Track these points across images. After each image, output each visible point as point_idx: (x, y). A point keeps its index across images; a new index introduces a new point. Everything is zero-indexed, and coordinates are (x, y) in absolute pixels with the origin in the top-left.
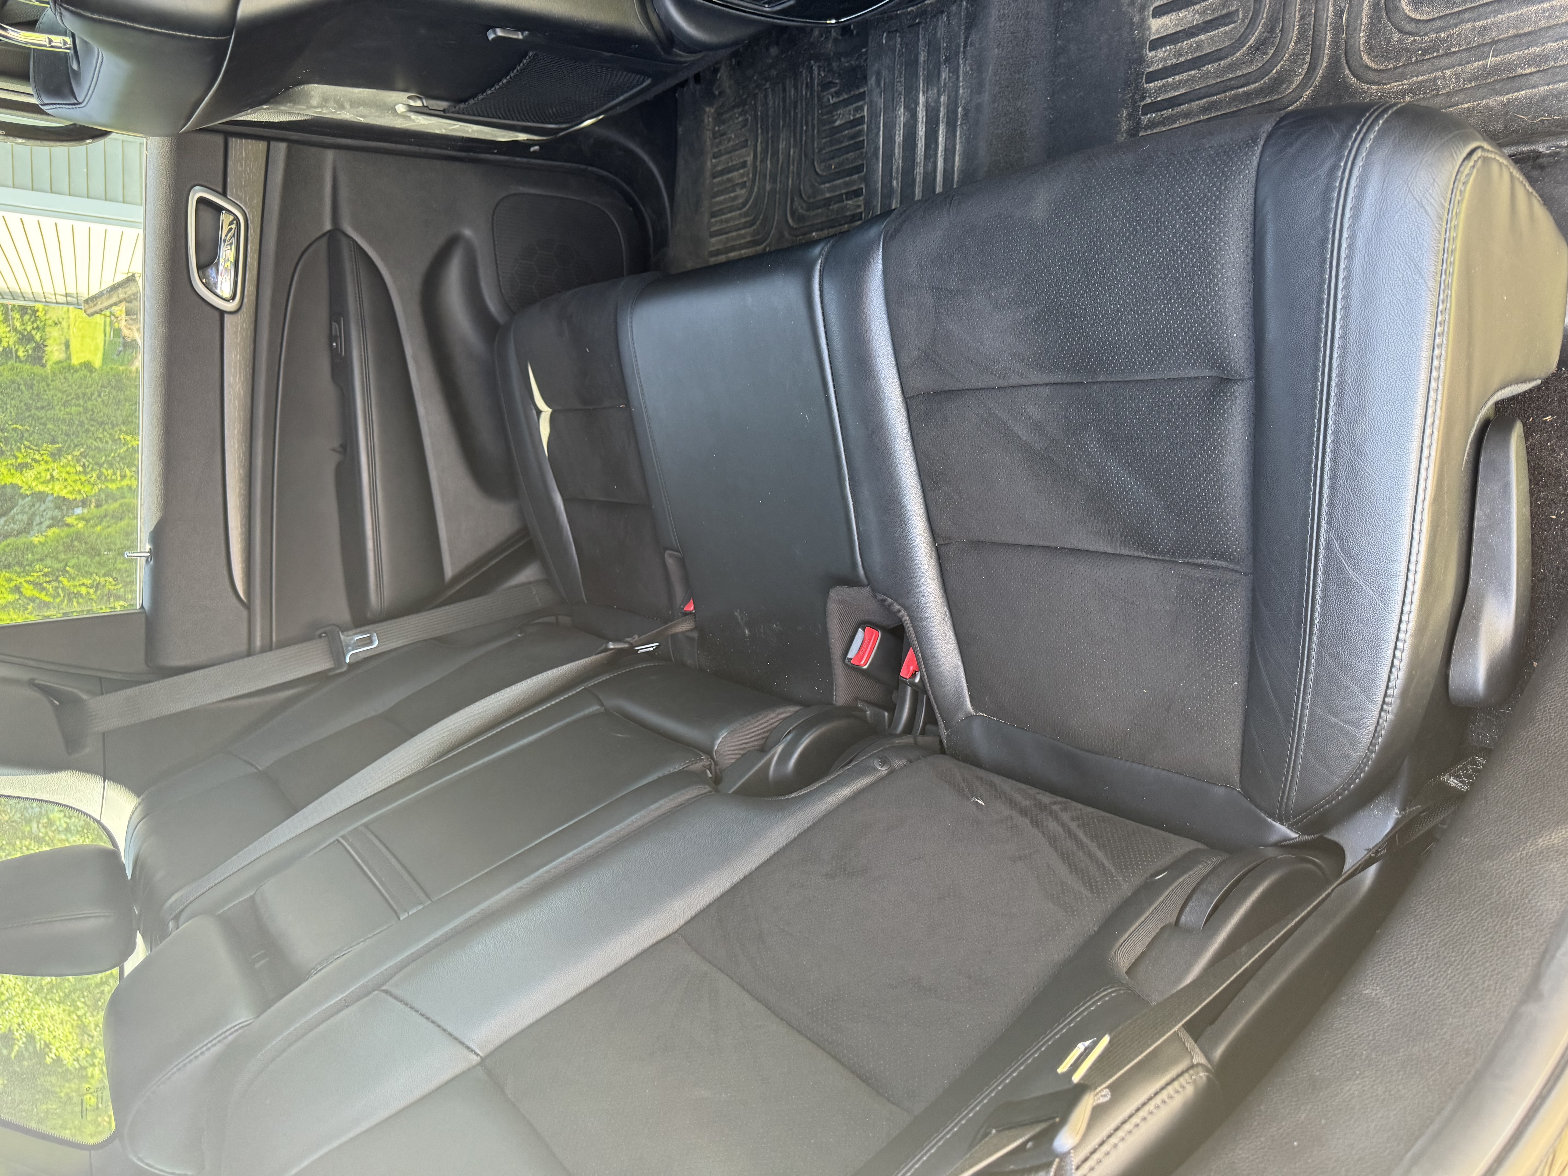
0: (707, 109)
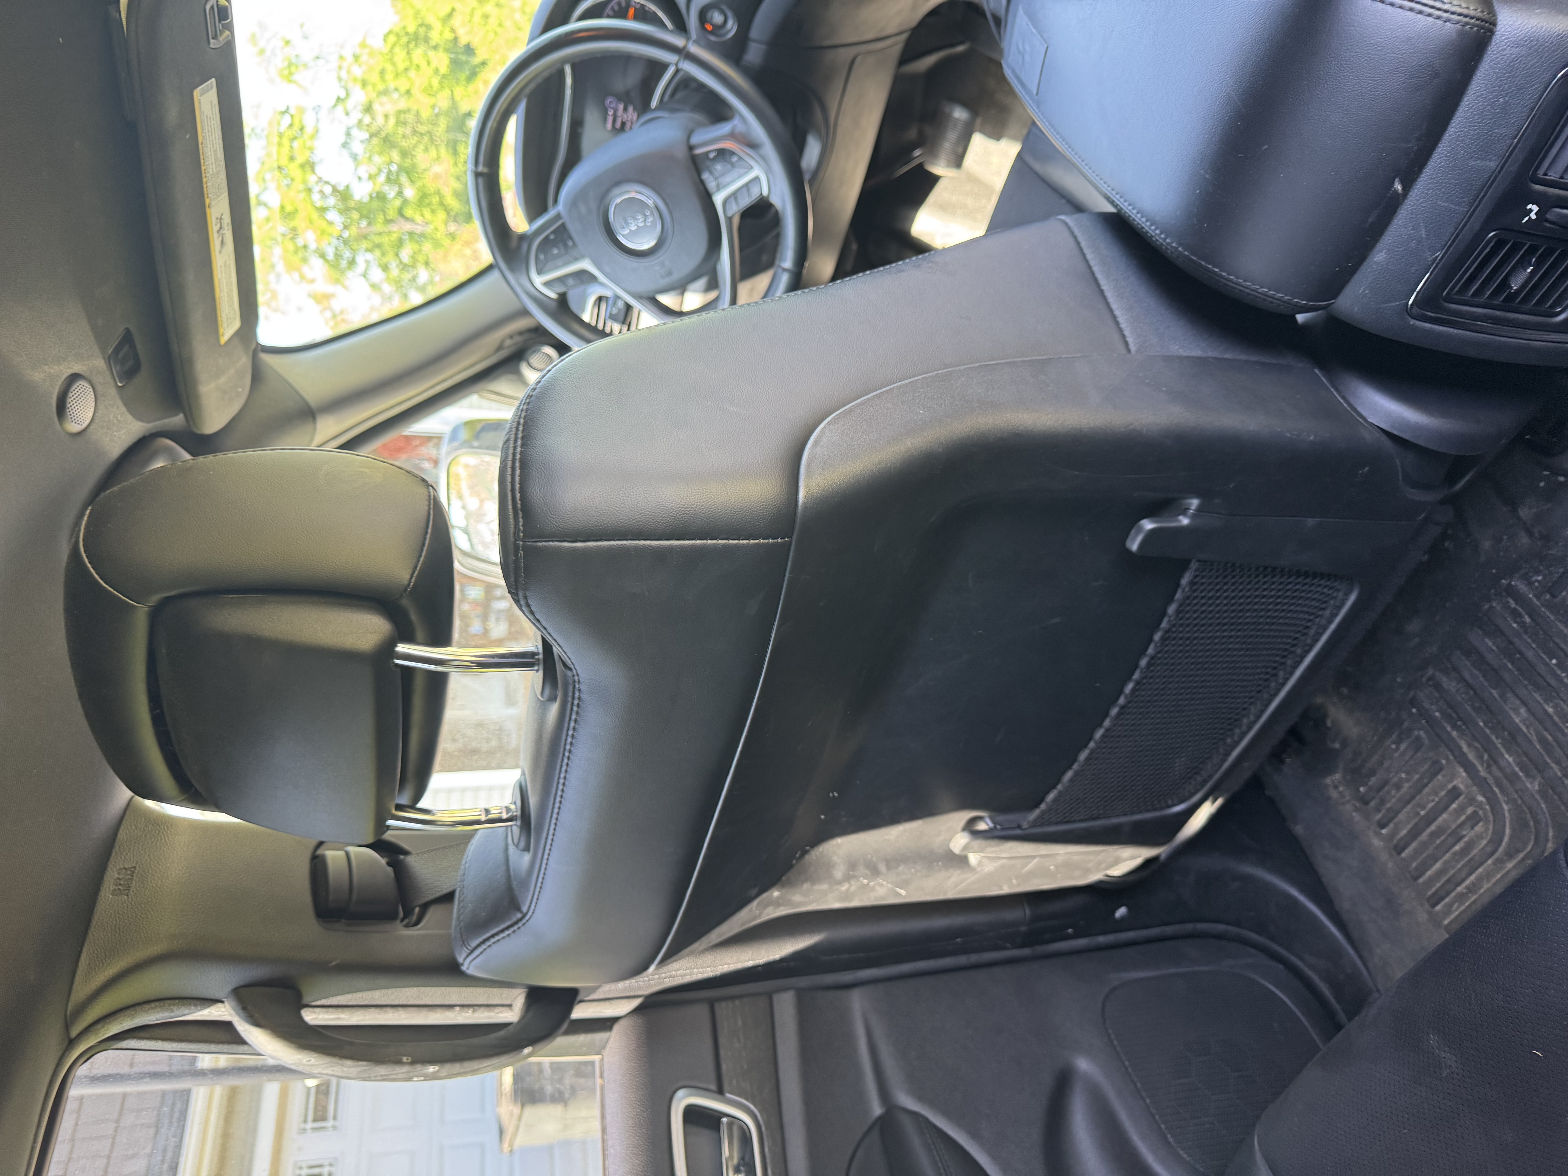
0: (1328, 781)
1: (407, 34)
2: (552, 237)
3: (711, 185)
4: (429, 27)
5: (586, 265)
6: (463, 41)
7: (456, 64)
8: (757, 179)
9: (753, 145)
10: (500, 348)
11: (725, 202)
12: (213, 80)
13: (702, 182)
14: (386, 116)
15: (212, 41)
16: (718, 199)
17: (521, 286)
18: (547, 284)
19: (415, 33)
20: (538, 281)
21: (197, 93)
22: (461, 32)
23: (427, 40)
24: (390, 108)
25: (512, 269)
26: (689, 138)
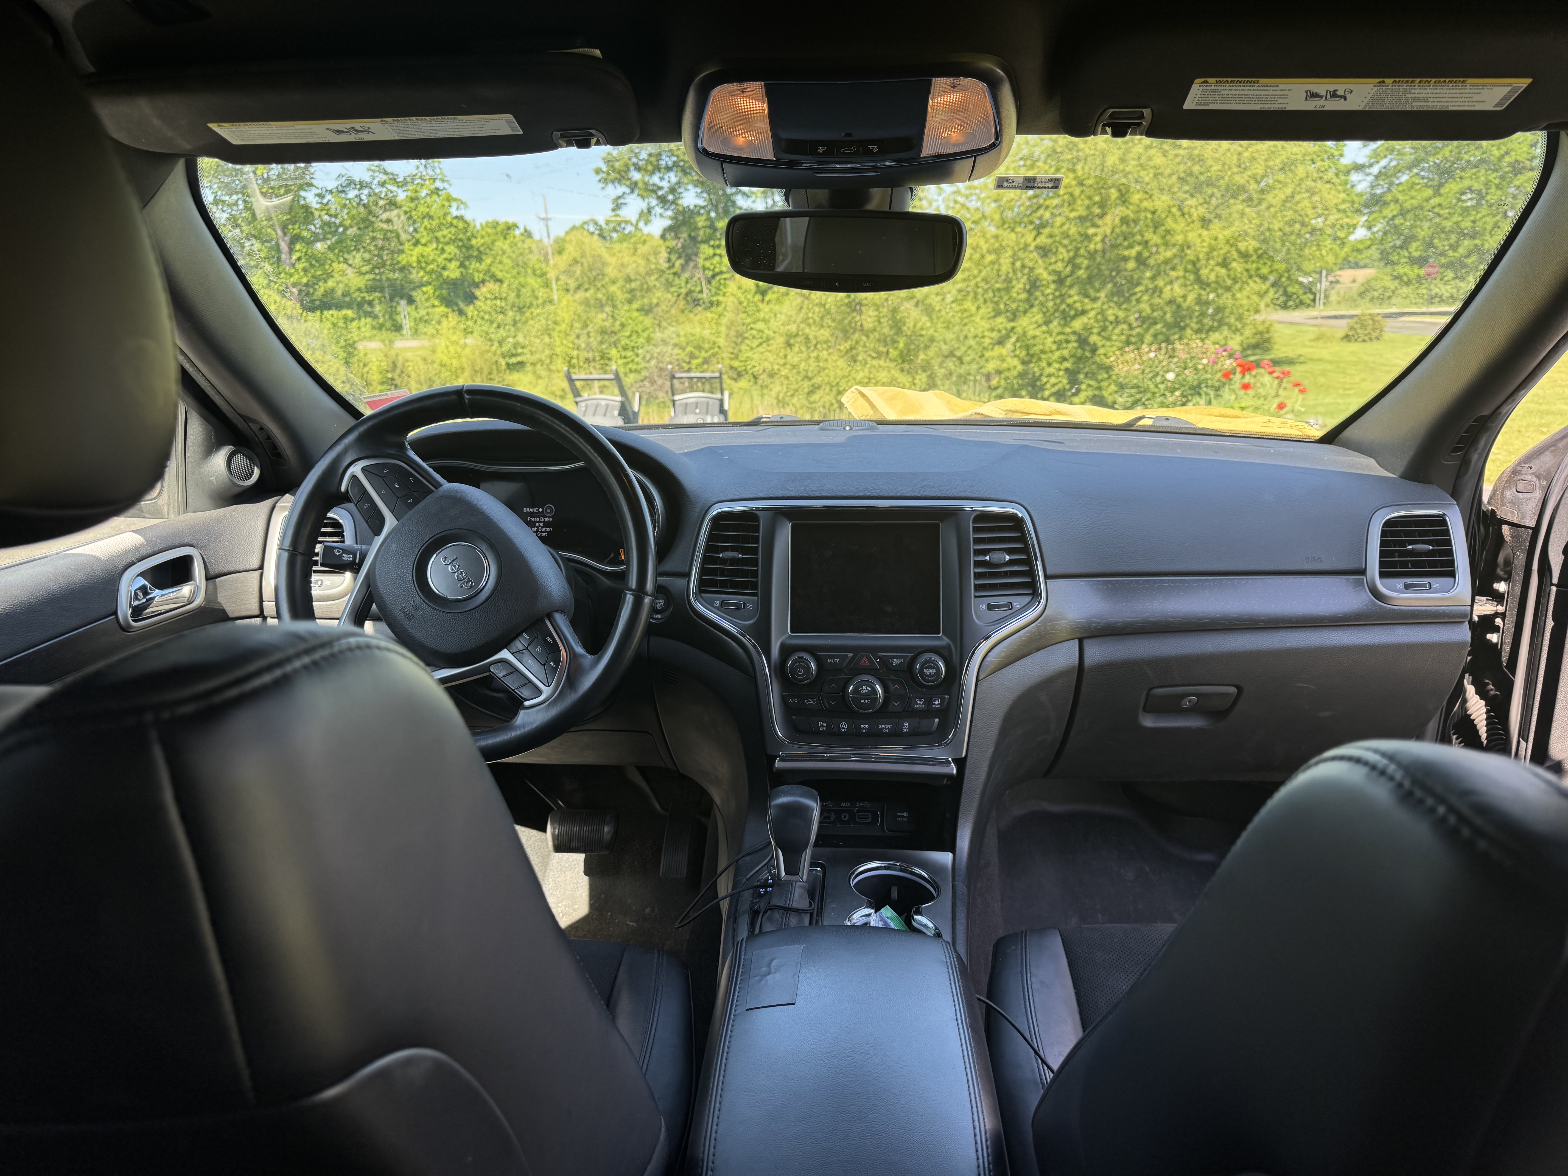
1: (469, 239)
2: (412, 480)
3: (518, 645)
4: (479, 260)
5: (390, 522)
6: (477, 293)
7: (454, 285)
8: (539, 692)
9: (571, 682)
10: (246, 419)
11: (503, 661)
12: (522, 132)
13: (519, 634)
14: (388, 221)
15: (559, 133)
16: (505, 654)
17: (345, 451)
18: (354, 478)
19: (472, 247)
20: (356, 469)
21: (510, 117)
22: (484, 290)
23: (468, 258)
24: (397, 225)
25: (360, 439)
26: (557, 611)
